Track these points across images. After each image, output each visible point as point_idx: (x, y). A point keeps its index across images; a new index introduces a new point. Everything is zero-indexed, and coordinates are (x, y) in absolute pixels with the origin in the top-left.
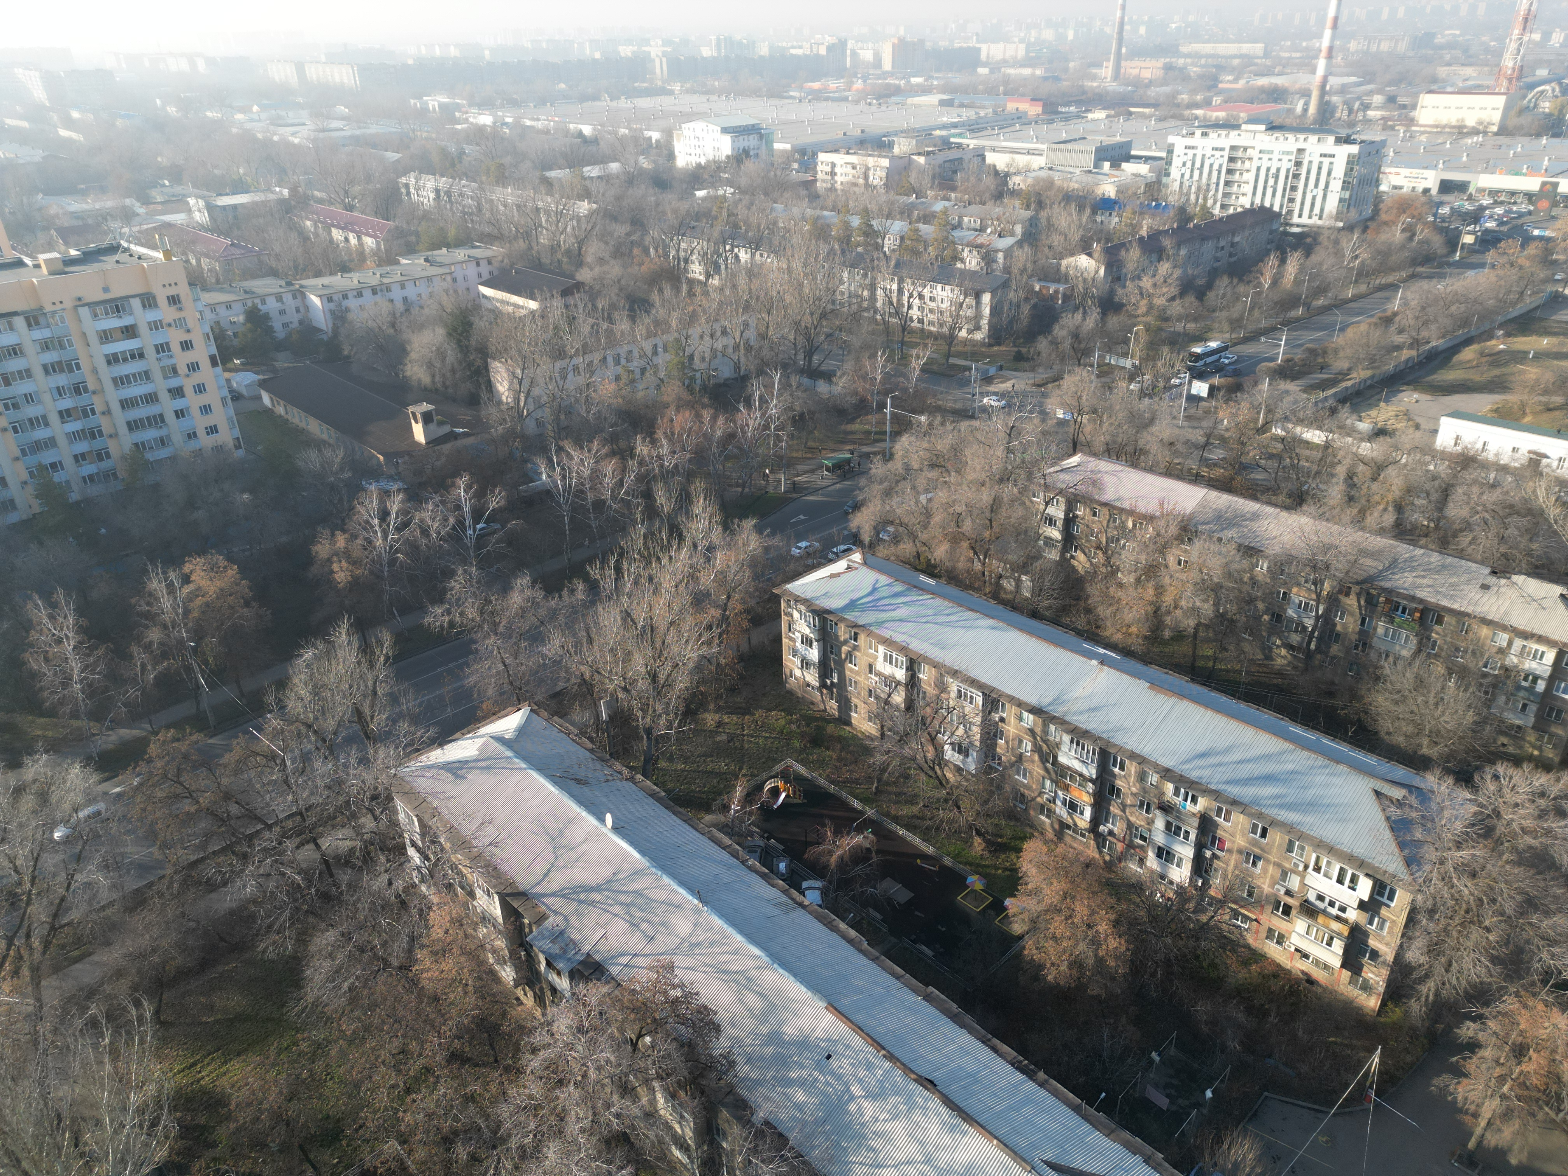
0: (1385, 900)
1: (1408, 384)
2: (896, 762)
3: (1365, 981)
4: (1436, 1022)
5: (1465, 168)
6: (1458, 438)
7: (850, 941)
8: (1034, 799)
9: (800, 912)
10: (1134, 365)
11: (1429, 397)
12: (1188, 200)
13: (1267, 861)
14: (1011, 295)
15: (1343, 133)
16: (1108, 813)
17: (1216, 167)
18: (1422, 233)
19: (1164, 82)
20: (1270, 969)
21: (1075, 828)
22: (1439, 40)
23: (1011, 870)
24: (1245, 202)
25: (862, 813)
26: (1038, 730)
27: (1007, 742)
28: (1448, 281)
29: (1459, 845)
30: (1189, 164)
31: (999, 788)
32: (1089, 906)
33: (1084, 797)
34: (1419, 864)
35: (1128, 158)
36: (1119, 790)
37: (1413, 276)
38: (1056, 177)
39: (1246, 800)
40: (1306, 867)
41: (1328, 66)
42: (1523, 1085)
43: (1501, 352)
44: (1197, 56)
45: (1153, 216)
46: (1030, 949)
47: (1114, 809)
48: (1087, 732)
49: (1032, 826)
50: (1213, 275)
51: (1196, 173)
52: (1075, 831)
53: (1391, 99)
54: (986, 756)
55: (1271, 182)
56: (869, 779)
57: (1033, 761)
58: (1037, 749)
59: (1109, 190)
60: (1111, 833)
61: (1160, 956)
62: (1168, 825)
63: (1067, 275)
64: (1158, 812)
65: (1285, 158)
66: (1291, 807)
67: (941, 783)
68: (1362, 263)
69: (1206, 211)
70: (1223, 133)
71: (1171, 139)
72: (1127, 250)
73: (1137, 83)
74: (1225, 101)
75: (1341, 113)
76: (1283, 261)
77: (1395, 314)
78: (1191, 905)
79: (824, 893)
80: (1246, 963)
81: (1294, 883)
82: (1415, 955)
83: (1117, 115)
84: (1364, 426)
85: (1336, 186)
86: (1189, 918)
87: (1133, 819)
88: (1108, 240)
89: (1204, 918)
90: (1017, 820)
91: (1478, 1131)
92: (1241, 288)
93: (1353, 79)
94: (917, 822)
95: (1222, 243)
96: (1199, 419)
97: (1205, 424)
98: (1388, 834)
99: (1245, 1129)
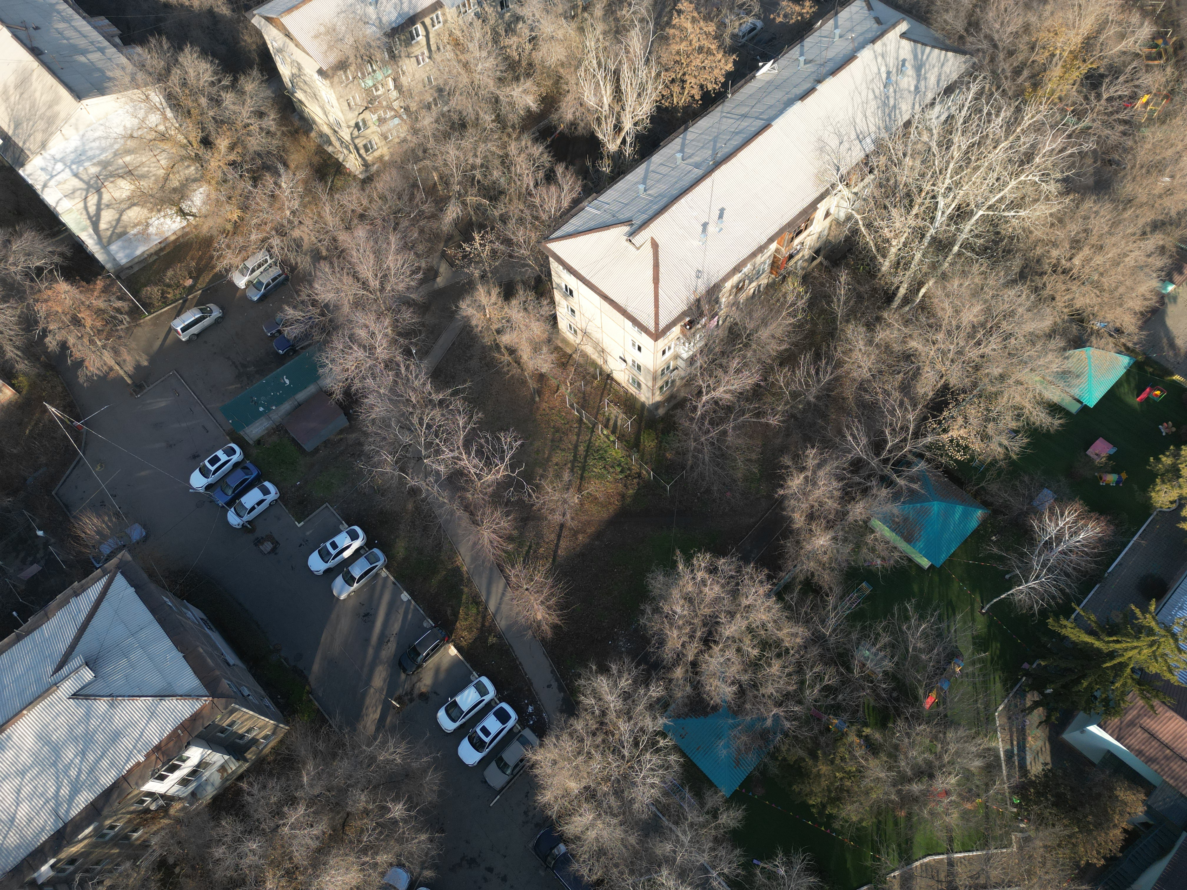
42: (100, 332)
99: (75, 517)
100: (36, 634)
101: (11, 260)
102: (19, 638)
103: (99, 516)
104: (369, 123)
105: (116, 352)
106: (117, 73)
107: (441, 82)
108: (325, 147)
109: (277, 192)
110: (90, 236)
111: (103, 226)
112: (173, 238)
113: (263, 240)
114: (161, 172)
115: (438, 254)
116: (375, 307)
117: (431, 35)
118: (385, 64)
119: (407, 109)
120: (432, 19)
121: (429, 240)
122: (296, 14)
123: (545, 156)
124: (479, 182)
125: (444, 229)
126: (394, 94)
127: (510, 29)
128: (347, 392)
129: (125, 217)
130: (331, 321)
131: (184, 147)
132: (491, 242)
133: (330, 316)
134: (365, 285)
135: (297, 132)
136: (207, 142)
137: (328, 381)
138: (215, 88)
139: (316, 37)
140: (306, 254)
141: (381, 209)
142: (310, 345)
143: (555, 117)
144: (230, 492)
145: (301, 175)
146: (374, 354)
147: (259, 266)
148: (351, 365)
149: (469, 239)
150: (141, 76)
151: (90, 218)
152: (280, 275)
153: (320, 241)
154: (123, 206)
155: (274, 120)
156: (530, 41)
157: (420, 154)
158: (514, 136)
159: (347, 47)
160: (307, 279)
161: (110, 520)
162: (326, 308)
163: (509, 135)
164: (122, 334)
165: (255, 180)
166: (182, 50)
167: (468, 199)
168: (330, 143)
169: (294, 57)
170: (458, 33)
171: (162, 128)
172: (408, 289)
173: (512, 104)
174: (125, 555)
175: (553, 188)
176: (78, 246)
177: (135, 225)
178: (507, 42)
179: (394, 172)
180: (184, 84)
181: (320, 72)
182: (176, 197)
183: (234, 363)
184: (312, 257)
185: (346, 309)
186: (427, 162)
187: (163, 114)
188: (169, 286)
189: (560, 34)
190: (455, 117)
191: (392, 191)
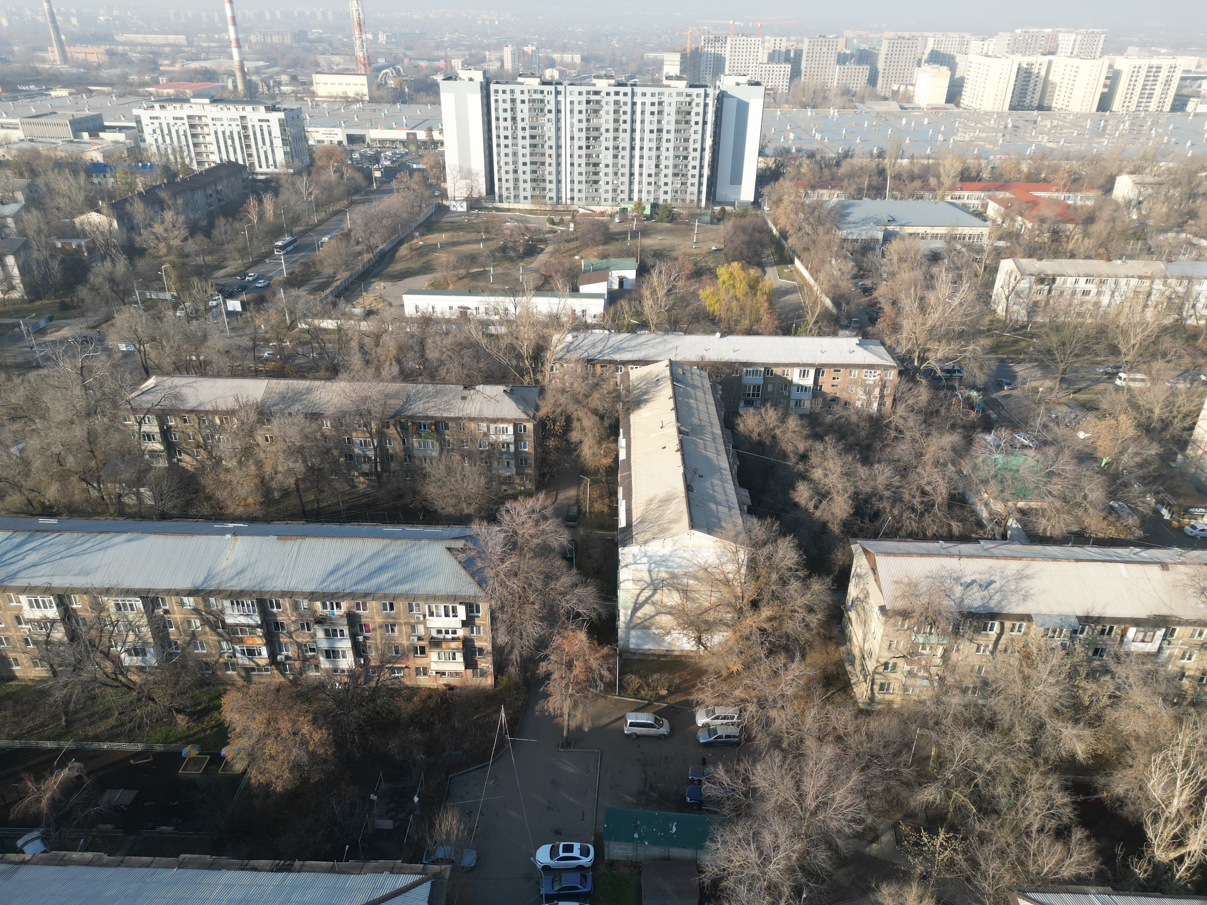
0: (475, 614)
1: (374, 277)
2: (78, 689)
3: (481, 670)
4: (525, 673)
5: (358, 126)
6: (417, 307)
7: (89, 863)
8: (217, 662)
9: (26, 868)
10: (173, 296)
11: (390, 284)
12: (168, 159)
13: (400, 624)
14: (35, 254)
15: (270, 103)
16: (280, 644)
17: (181, 132)
18: (348, 173)
19: (112, 66)
20: (425, 694)
21: (259, 668)
22: (310, 36)
23: (218, 726)
24: (215, 158)
25: (59, 750)
26: (201, 607)
27: (177, 628)
28: (375, 204)
29: (502, 561)
30: (158, 131)
31: (184, 667)
32: (290, 719)
33: (258, 641)
34: (486, 582)
35: (104, 129)
36: (282, 624)
37: (352, 203)
38: (40, 147)
39: (373, 590)
40: (425, 616)
41: (241, 53)
42: (578, 683)
43: (421, 247)
44: (131, 44)
45: (144, 175)
46: (255, 777)
47: (284, 639)
48: (241, 591)
49: (224, 683)
50: (211, 217)
51: (167, 138)
52: (259, 670)
53: (294, 78)
54: (163, 647)
55: (229, 142)
56: (56, 717)
57: (206, 633)
58: (205, 622)
59: (95, 155)
60: (287, 658)
61: (353, 726)
62: (327, 632)
63: (83, 231)
64: (316, 626)
65: (234, 124)
66: (402, 581)
67: (129, 687)
68: (316, 197)
69: (187, 169)
70: (178, 105)
71: (136, 112)
72: (131, 204)
73: (86, 65)
74: (171, 80)
75: (262, 89)
76: (261, 201)
77: (350, 230)
78: (362, 680)
79: (45, 839)
80: (409, 699)
81: (421, 630)
82: (503, 639)
83: (79, 93)
84: (358, 311)
85: (278, 142)
86: (363, 689)
87: (299, 640)
88: (111, 198)
89: (373, 684)
90: (208, 684)
91: (566, 723)
92: (237, 225)
93: (262, 63)
94: (118, 731)
95: (209, 192)
96: (242, 329)
97: (247, 331)
98: (463, 572)
99: (445, 807)
100: (343, 877)
101: (567, 598)
102: (331, 870)
103: (460, 821)
104: (899, 670)
105: (575, 706)
106: (730, 526)
107: (991, 678)
108: (846, 664)
109: (781, 672)
110: (625, 615)
111: (639, 614)
112: (677, 653)
113: (743, 701)
114: (707, 604)
115: (890, 822)
116: (796, 824)
117: (1004, 637)
118: (944, 633)
119: (942, 679)
120: (1014, 625)
121: (890, 802)
122: (891, 559)
123: (1068, 810)
124: (976, 785)
125: (912, 803)
126: (938, 661)
127: (1092, 675)
128: (716, 882)
129: (658, 618)
130: (749, 806)
131: (736, 597)
132: (955, 850)
133: (751, 801)
134: (801, 797)
135: (830, 639)
136: (755, 604)
137: (708, 857)
138: (790, 573)
139: (897, 582)
140: (768, 735)
141: (861, 744)
142: (716, 813)
143: (1101, 780)
144: (556, 888)
145: (811, 672)
146: (765, 866)
147: (725, 718)
148: (737, 859)
149: (933, 832)
150: (743, 537)
151: (636, 603)
152: (735, 737)
153: (788, 733)
154: (663, 610)
155: (818, 619)
156: (1110, 697)
157: (931, 723)
158: (1042, 769)
159: (918, 604)
160: (755, 756)
161: (463, 832)
162: (752, 792)
163: (1037, 765)
164: (590, 696)
165: (771, 652)
166: (785, 536)
167: (955, 794)
168: (853, 664)
169: (867, 586)
170: (1035, 650)
171: (731, 576)
172: (839, 831)
173: (1057, 740)
174: (446, 869)
175: (1059, 847)
176: (614, 616)
177: (662, 628)
178: (1083, 684)
179: (895, 721)
180: (769, 558)
181: (882, 609)
182: (703, 627)
183: (646, 779)
184: (772, 741)
185: (769, 806)
186: (933, 734)
187: (739, 568)
188: (648, 685)
189: (1150, 710)
190: (987, 714)
191: (882, 735)
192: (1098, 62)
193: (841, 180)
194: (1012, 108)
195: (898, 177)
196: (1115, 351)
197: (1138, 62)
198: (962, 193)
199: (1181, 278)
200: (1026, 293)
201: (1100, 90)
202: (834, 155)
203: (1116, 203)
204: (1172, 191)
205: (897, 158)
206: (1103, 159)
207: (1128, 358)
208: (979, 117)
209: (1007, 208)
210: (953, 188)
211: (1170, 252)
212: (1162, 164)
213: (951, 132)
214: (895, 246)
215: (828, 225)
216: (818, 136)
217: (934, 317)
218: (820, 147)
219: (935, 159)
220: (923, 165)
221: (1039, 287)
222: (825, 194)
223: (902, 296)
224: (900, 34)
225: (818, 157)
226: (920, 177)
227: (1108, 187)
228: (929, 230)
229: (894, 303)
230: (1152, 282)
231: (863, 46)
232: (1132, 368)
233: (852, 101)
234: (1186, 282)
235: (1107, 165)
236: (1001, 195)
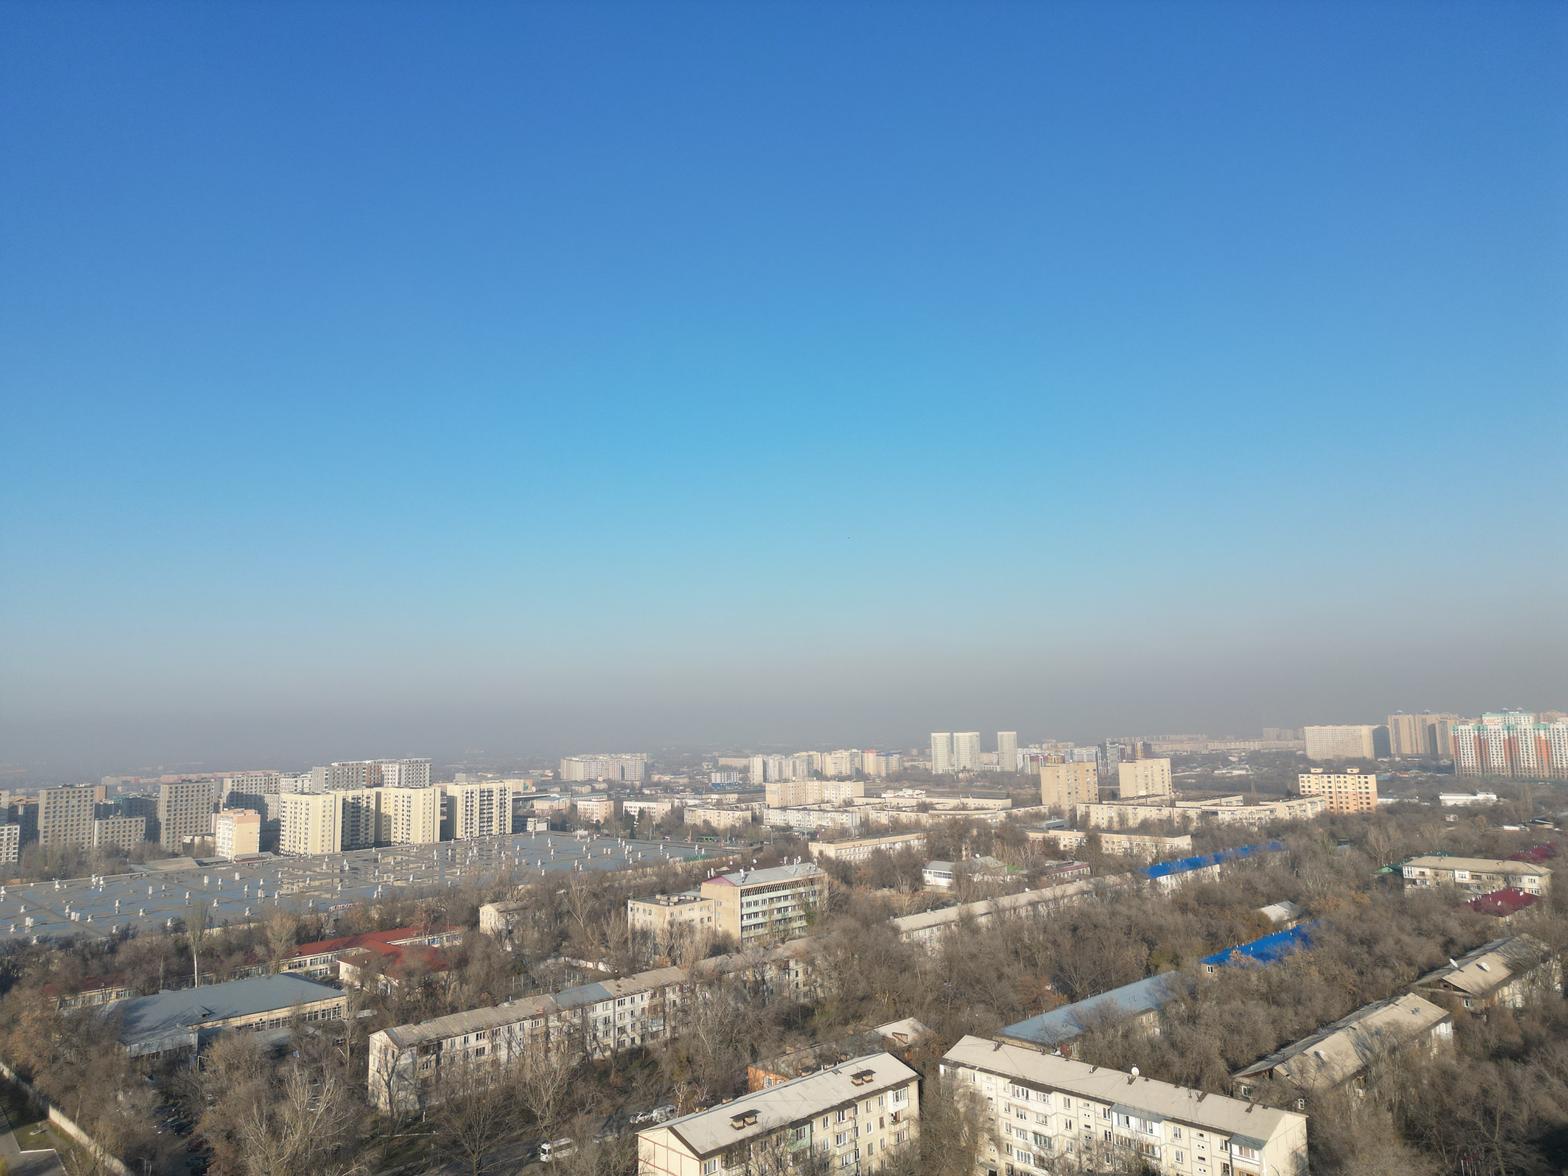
192: (430, 790)
193: (120, 971)
194: (344, 848)
195: (208, 953)
196: (529, 1117)
197: (469, 788)
198: (302, 959)
199: (573, 1008)
200: (410, 1070)
201: (438, 818)
202: (104, 939)
203: (486, 936)
204: (538, 914)
205: (203, 929)
206: (461, 891)
207: (546, 1122)
208: (306, 862)
209: (363, 966)
210: (289, 955)
211: (554, 981)
212: (520, 887)
213: (273, 885)
214: (218, 1050)
215: (105, 1043)
216: (74, 916)
217: (294, 1141)
218: (80, 930)
219: (257, 921)
220: (243, 931)
221: (424, 1059)
222: (96, 996)
223: (241, 1121)
224: (184, 776)
225: (78, 945)
226: (240, 948)
227: (474, 922)
228: (265, 1016)
229: (230, 1136)
230: (547, 1020)
231: (133, 794)
232: (554, 1133)
233: (125, 863)
234: (579, 1011)
235: (466, 897)
236: (353, 952)
